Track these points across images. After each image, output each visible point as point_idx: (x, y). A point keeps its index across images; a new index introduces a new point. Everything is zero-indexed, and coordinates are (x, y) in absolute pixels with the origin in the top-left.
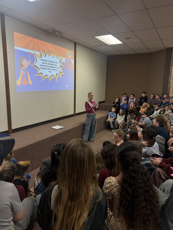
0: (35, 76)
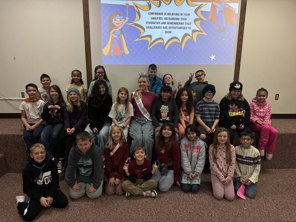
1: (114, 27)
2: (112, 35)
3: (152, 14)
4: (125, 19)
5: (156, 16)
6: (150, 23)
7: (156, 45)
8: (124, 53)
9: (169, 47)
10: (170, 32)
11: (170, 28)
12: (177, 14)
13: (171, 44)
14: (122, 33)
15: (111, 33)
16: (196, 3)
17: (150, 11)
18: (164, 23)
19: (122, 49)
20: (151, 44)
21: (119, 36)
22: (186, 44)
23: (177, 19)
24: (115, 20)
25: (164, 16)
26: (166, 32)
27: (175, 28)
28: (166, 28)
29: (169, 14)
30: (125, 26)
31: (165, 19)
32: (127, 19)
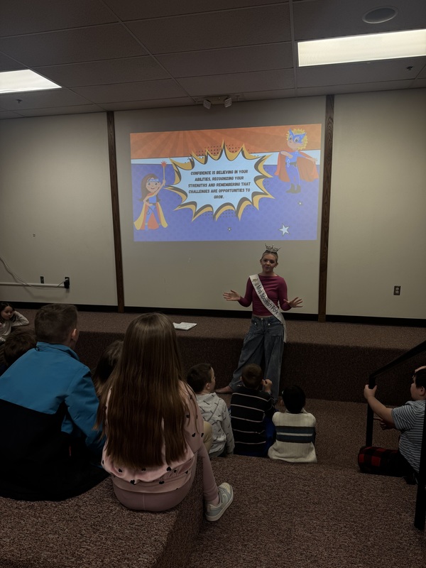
0: (177, 209)
1: (148, 192)
2: (145, 203)
3: (196, 173)
4: (162, 183)
5: (202, 176)
6: (194, 186)
7: (203, 215)
8: (161, 226)
9: (220, 217)
10: (221, 197)
11: (221, 191)
12: (230, 172)
13: (223, 213)
14: (158, 200)
15: (144, 201)
16: (256, 155)
17: (194, 170)
18: (213, 185)
19: (159, 221)
20: (196, 213)
21: (154, 204)
22: (244, 212)
23: (230, 178)
24: (149, 184)
25: (211, 176)
26: (216, 197)
27: (228, 191)
28: (215, 191)
29: (218, 173)
30: (162, 191)
31: (214, 179)
32: (164, 182)
